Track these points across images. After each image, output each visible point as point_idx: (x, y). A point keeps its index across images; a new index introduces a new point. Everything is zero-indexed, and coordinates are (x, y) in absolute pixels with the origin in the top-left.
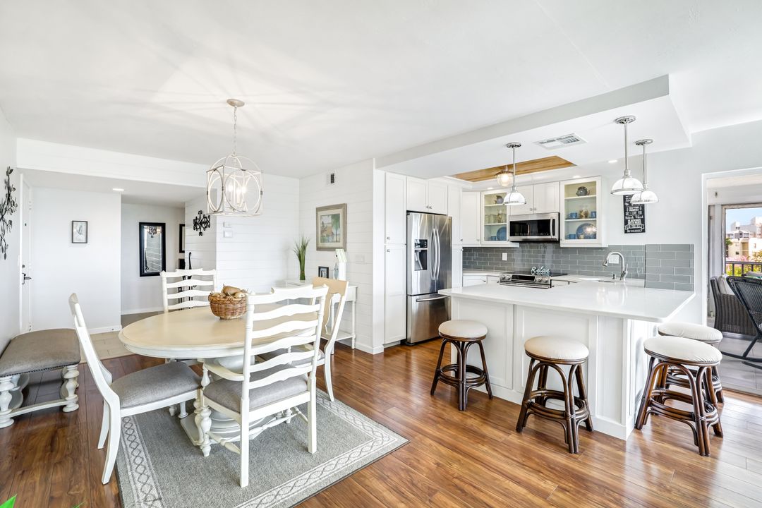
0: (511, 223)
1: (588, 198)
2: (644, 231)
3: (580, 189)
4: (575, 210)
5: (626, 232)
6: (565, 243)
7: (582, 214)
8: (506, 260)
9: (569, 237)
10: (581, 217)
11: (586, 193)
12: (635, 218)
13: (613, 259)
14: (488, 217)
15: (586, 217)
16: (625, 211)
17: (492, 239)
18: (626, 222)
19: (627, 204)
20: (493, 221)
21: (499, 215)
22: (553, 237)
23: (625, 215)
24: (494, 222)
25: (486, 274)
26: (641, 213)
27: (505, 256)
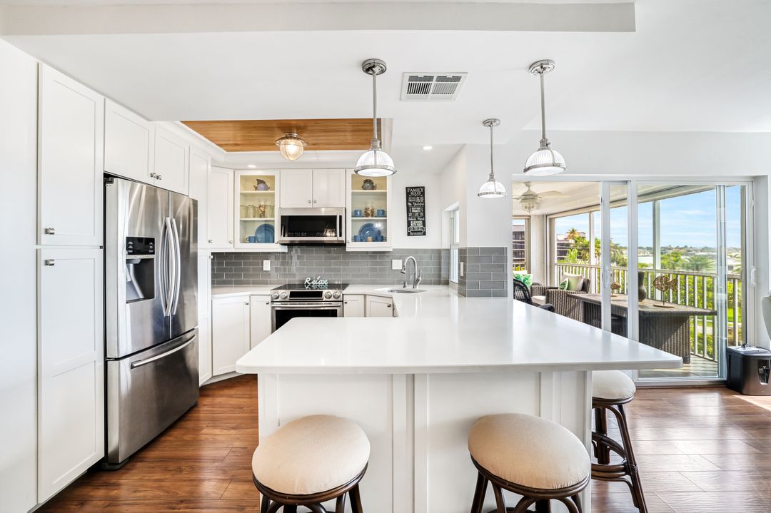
0: (283, 218)
1: (374, 194)
2: (424, 234)
3: (366, 181)
4: (361, 207)
5: (409, 234)
6: (352, 246)
7: (369, 212)
8: (269, 269)
9: (355, 239)
10: (367, 215)
11: (373, 188)
12: (417, 220)
13: (397, 265)
14: (245, 209)
15: (372, 216)
16: (408, 212)
17: (250, 240)
18: (409, 224)
19: (410, 204)
20: (252, 215)
21: (260, 206)
22: (340, 239)
23: (408, 216)
24: (254, 217)
25: (249, 293)
26: (422, 214)
27: (267, 265)
